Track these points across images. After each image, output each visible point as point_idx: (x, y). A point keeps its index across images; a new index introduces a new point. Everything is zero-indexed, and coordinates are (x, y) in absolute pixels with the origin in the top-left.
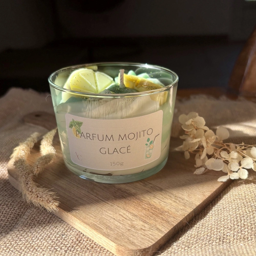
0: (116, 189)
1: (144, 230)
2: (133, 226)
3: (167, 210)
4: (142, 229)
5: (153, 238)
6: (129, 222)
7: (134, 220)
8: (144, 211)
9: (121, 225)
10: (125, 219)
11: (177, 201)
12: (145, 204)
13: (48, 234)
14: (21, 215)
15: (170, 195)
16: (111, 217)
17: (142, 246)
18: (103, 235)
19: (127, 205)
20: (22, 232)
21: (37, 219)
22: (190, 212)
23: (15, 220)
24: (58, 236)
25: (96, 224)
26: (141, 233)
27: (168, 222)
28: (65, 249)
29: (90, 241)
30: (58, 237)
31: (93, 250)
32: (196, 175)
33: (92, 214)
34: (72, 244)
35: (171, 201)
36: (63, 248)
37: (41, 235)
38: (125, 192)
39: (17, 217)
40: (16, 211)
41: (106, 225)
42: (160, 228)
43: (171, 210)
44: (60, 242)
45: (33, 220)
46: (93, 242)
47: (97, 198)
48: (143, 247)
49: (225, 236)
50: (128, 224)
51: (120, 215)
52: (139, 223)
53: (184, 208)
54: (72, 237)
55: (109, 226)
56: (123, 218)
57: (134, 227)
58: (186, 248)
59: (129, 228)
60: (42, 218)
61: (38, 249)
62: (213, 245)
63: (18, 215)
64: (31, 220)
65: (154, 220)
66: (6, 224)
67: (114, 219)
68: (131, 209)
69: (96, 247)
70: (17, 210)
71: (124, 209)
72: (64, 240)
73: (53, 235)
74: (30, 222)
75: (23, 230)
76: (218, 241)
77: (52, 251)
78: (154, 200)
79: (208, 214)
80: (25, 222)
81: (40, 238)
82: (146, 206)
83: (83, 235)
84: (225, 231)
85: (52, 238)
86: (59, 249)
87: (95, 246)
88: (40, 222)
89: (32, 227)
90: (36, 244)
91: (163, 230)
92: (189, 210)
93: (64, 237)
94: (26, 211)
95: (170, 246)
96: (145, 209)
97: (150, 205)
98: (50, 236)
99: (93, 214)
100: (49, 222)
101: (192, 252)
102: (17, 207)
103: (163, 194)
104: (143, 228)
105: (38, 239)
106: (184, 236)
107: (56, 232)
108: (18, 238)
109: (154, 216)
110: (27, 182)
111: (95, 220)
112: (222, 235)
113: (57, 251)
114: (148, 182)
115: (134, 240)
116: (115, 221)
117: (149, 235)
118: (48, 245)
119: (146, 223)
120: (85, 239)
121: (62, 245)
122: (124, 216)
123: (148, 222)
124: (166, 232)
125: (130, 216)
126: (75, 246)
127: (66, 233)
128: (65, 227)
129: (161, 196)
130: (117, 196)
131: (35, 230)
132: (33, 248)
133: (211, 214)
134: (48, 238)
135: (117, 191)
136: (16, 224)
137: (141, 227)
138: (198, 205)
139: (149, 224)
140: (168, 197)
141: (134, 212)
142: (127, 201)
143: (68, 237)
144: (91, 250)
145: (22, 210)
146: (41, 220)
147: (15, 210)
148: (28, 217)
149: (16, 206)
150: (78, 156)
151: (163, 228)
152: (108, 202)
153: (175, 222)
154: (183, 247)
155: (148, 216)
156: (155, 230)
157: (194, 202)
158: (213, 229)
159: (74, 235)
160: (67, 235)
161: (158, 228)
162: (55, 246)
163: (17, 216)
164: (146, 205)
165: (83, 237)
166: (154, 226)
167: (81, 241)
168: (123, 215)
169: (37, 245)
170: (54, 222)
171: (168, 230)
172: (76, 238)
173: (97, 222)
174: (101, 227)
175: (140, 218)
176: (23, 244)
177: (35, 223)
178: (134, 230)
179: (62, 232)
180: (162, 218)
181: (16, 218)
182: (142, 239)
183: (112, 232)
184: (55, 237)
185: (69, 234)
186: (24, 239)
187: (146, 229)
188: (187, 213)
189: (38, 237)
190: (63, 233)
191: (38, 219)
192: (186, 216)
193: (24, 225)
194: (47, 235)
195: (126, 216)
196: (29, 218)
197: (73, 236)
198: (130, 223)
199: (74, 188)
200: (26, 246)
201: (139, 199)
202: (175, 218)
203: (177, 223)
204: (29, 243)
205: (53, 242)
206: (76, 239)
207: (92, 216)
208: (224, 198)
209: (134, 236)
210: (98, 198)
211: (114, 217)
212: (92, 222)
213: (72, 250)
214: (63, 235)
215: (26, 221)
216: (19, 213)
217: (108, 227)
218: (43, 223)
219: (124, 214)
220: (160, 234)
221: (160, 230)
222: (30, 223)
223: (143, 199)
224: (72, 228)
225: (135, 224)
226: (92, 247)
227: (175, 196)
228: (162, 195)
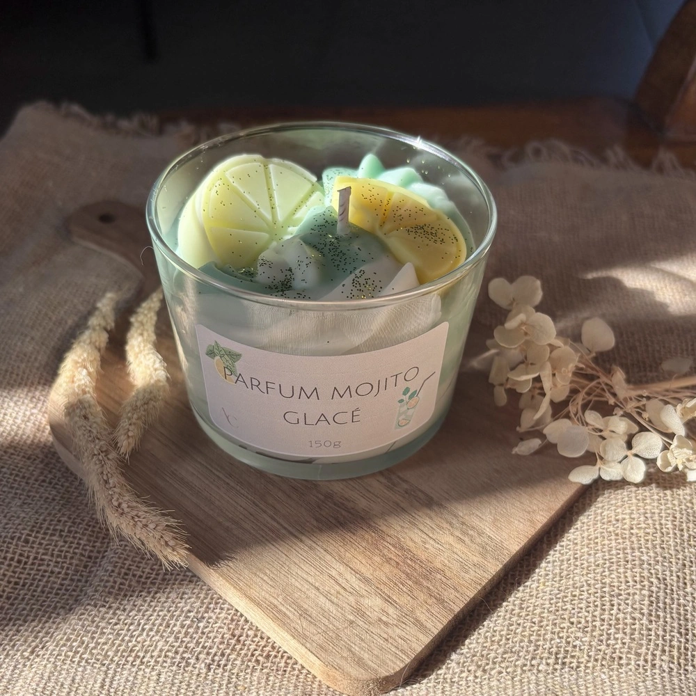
0: (320, 496)
1: (386, 624)
2: (359, 612)
3: (439, 566)
4: (380, 620)
5: (406, 647)
6: (352, 599)
7: (365, 593)
8: (387, 568)
9: (333, 608)
10: (342, 591)
11: (466, 539)
12: (390, 547)
13: (165, 615)
14: (97, 558)
15: (449, 517)
16: (310, 583)
17: (380, 670)
18: (293, 636)
19: (348, 547)
20: (103, 610)
21: (135, 572)
22: (494, 573)
23: (82, 571)
24: (188, 622)
25: (276, 602)
26: (379, 631)
27: (440, 601)
28: (207, 661)
29: (262, 638)
30: (190, 627)
31: (269, 664)
32: (518, 456)
33: (266, 574)
34: (221, 646)
35: (451, 539)
36: (202, 656)
37: (148, 620)
38: (343, 504)
39: (88, 564)
40: (83, 549)
41: (300, 607)
42: (422, 618)
43: (451, 565)
44: (195, 641)
45: (126, 574)
46: (269, 641)
47: (275, 524)
48: (384, 673)
49: (570, 649)
50: (351, 606)
51: (331, 576)
52: (373, 603)
53: (481, 560)
54: (220, 627)
55: (306, 610)
56: (338, 588)
57: (363, 615)
58: (479, 673)
59: (352, 618)
60: (147, 570)
61: (144, 657)
62: (539, 671)
63: (90, 557)
64: (122, 575)
65: (409, 595)
66: (63, 582)
67: (318, 589)
68: (356, 560)
69: (276, 657)
70: (85, 545)
71: (341, 560)
72: (203, 633)
73: (177, 620)
74: (119, 581)
75: (105, 604)
76: (551, 661)
77: (176, 664)
78: (412, 536)
79: (537, 570)
80: (107, 581)
81: (147, 627)
82: (393, 553)
83: (246, 621)
84: (572, 633)
85: (174, 629)
86: (192, 661)
87: (273, 653)
88: (143, 580)
89: (127, 593)
90: (139, 642)
91: (429, 625)
92: (493, 568)
93: (201, 625)
94: (107, 547)
95: (443, 662)
96: (388, 560)
97: (402, 548)
98: (171, 622)
99: (268, 572)
100: (164, 580)
101: (492, 685)
102: (85, 538)
103: (433, 514)
104: (384, 618)
105: (143, 630)
106: (476, 635)
107: (182, 611)
108: (97, 627)
109: (410, 583)
110: (105, 478)
111: (272, 590)
112: (563, 644)
113: (188, 664)
114: (399, 477)
115: (362, 652)
116: (321, 596)
117: (397, 638)
118: (166, 648)
119: (391, 603)
120: (251, 633)
121: (199, 649)
122: (340, 580)
123: (395, 602)
124: (436, 632)
125: (354, 581)
126: (228, 651)
127: (206, 615)
128: (202, 596)
129: (428, 522)
130: (324, 519)
131: (134, 602)
132: (133, 654)
133: (543, 573)
134: (166, 627)
135: (323, 502)
136: (86, 582)
137: (380, 616)
138: (515, 552)
139: (398, 607)
140: (445, 525)
141: (363, 570)
142: (348, 536)
143: (212, 627)
144: (265, 665)
145: (98, 544)
146: (144, 576)
147: (81, 547)
148: (115, 567)
149: (83, 534)
150: (228, 418)
151: (429, 619)
152: (304, 538)
153: (457, 601)
154: (473, 668)
155: (395, 584)
156: (412, 625)
157: (506, 544)
158: (544, 623)
159: (225, 621)
160: (209, 620)
161: (417, 621)
162: (184, 652)
163: (87, 562)
164: (393, 549)
165: (246, 627)
166: (408, 613)
167: (241, 638)
168: (337, 577)
169: (143, 646)
170: (176, 580)
171: (440, 627)
172: (229, 629)
173: (278, 596)
174: (288, 613)
175: (377, 588)
176: (110, 642)
177: (133, 583)
178: (362, 623)
179: (197, 613)
180: (428, 588)
181: (85, 567)
182: (381, 649)
183: (312, 629)
184: (182, 626)
185: (214, 618)
186: (111, 629)
187: (391, 622)
188: (486, 576)
189: (141, 626)
190: (200, 616)
191: (139, 573)
192: (484, 584)
193: (107, 590)
194: (163, 619)
195: (344, 581)
196: (117, 571)
197: (223, 625)
198: (353, 604)
199: (219, 488)
200: (117, 648)
201: (375, 530)
202: (458, 592)
203: (462, 606)
204: (123, 640)
205: (177, 638)
206: (230, 633)
207: (265, 578)
208: (579, 524)
209: (362, 640)
210: (278, 523)
211: (317, 584)
212: (267, 596)
213: (223, 662)
214: (199, 621)
215: (111, 579)
216: (92, 554)
217: (304, 614)
218: (151, 583)
219: (340, 574)
220: (421, 636)
221: (422, 625)
222: (121, 584)
223: (384, 528)
224: (218, 599)
225: (366, 606)
226: (268, 656)
227: (463, 523)
228: (431, 518)
